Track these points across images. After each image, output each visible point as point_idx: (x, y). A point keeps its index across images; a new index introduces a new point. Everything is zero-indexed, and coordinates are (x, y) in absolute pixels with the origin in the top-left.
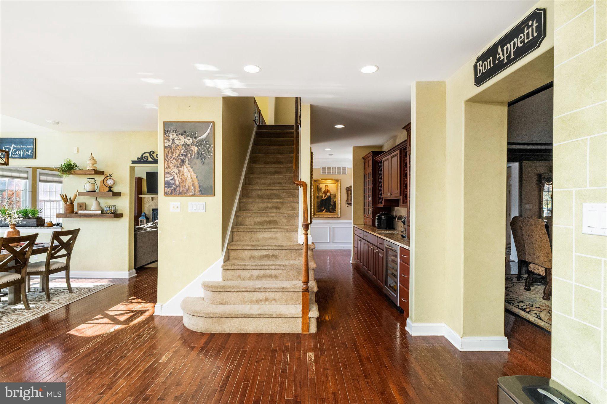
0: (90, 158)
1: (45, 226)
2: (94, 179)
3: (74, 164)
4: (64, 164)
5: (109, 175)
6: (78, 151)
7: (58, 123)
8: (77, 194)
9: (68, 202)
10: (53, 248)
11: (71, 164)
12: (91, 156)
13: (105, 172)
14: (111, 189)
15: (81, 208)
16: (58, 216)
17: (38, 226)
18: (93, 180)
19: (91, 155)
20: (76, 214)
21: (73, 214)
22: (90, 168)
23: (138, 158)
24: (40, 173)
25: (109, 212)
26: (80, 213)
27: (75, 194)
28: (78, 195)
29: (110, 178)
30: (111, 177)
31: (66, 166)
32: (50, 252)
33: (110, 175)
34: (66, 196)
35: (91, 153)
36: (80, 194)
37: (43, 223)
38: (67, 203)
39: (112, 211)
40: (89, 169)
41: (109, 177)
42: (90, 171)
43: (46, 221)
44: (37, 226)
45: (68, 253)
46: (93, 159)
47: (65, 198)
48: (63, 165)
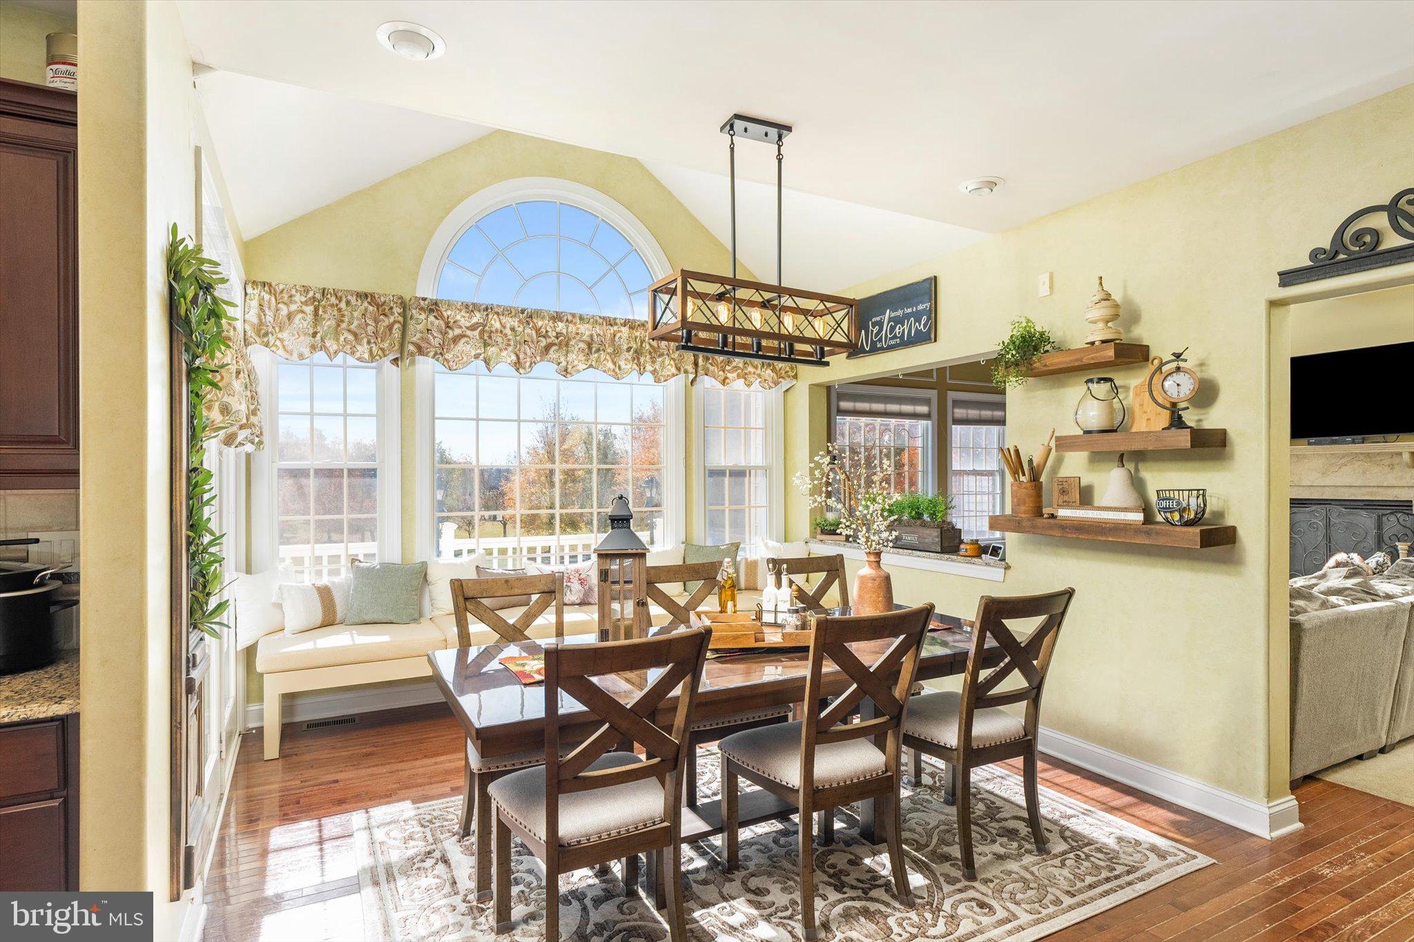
0: (1096, 299)
1: (961, 553)
2: (1111, 380)
3: (1042, 334)
4: (1012, 336)
5: (1174, 354)
6: (1051, 287)
7: (991, 185)
8: (1053, 444)
9: (1024, 474)
10: (984, 659)
11: (1032, 336)
12: (1100, 289)
13: (1151, 348)
14: (1180, 417)
15: (1066, 498)
16: (995, 523)
17: (944, 551)
18: (1108, 384)
19: (1101, 284)
20: (1051, 521)
21: (1040, 521)
22: (1097, 337)
23: (1314, 254)
24: (954, 401)
25: (1177, 516)
26: (1066, 519)
27: (1046, 444)
28: (1056, 446)
29: (1178, 369)
30: (1182, 364)
31: (1017, 343)
32: (975, 675)
33: (1178, 356)
34: (1017, 451)
35: (1101, 278)
36: (1065, 444)
37: (957, 541)
38: (1022, 478)
39: (1192, 516)
40: (1093, 343)
41: (1174, 365)
42: (1098, 350)
43: (965, 537)
44: (942, 552)
45: (1031, 688)
46: (1107, 297)
47: (1015, 462)
48: (1007, 342)
